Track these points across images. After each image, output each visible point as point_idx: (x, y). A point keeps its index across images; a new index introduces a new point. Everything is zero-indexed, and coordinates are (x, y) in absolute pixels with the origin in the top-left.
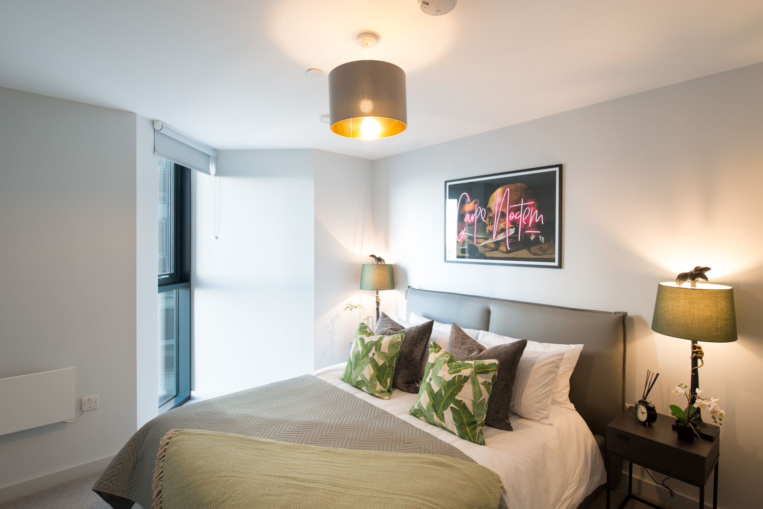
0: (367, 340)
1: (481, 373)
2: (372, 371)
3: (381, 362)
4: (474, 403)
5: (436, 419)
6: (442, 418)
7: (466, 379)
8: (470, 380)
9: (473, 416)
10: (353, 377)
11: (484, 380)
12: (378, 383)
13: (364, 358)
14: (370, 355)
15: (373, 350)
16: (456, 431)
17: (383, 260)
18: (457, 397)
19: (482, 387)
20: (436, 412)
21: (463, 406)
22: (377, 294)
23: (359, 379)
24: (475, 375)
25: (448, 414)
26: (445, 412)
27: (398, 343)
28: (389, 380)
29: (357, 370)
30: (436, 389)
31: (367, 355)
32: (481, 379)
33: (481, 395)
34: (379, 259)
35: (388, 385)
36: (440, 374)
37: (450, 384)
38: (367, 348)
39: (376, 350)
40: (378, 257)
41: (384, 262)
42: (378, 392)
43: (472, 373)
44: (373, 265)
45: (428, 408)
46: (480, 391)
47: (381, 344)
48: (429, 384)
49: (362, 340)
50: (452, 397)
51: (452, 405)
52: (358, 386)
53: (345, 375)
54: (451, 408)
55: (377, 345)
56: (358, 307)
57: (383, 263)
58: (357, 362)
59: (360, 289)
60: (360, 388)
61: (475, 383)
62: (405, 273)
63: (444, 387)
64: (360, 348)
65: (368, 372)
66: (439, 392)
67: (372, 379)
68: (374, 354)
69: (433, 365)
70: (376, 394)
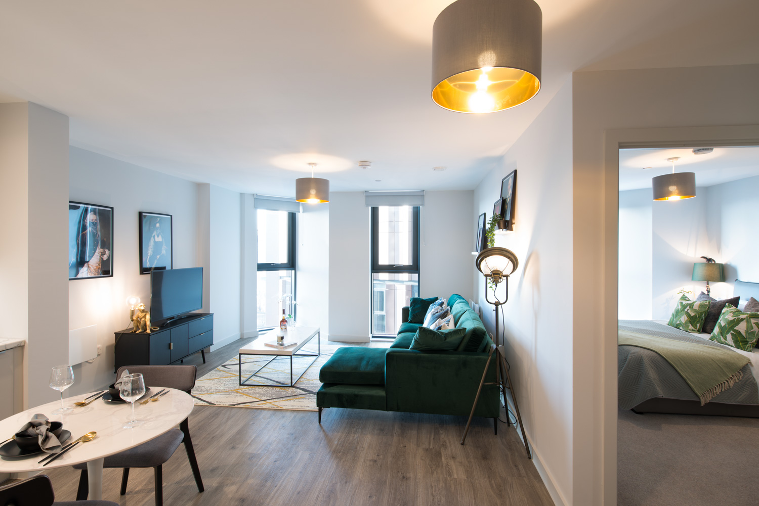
0: (684, 302)
1: (754, 318)
2: (686, 319)
3: (692, 314)
4: (747, 332)
5: (722, 339)
6: (725, 338)
7: (742, 320)
8: (745, 320)
9: (746, 338)
10: (674, 322)
11: (756, 322)
12: (690, 325)
13: (681, 311)
14: (686, 310)
15: (688, 308)
16: (733, 345)
17: (714, 260)
18: (735, 328)
19: (754, 325)
20: (722, 336)
21: (739, 333)
22: (708, 284)
23: (678, 322)
24: (750, 318)
25: (729, 337)
26: (727, 335)
27: (706, 305)
28: (698, 325)
29: (677, 318)
30: (723, 324)
31: (683, 310)
32: (753, 321)
33: (753, 329)
34: (709, 260)
35: (698, 327)
36: (726, 317)
37: (732, 322)
38: (684, 307)
39: (690, 308)
40: (709, 258)
41: (715, 262)
42: (690, 330)
43: (747, 317)
44: (702, 264)
45: (718, 334)
46: (752, 326)
47: (693, 305)
48: (720, 323)
49: (681, 303)
50: (732, 328)
51: (732, 332)
52: (677, 327)
53: (670, 322)
54: (731, 333)
55: (691, 305)
56: (690, 293)
57: (713, 262)
58: (677, 313)
59: (692, 280)
60: (678, 328)
61: (748, 322)
62: (734, 270)
63: (728, 323)
64: (680, 307)
65: (684, 319)
66: (725, 326)
67: (686, 323)
68: (688, 310)
69: (724, 313)
70: (689, 331)
